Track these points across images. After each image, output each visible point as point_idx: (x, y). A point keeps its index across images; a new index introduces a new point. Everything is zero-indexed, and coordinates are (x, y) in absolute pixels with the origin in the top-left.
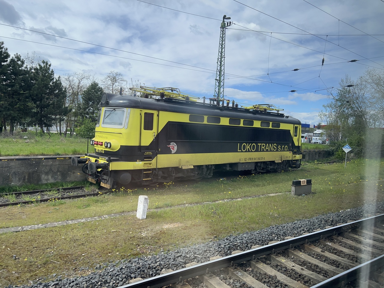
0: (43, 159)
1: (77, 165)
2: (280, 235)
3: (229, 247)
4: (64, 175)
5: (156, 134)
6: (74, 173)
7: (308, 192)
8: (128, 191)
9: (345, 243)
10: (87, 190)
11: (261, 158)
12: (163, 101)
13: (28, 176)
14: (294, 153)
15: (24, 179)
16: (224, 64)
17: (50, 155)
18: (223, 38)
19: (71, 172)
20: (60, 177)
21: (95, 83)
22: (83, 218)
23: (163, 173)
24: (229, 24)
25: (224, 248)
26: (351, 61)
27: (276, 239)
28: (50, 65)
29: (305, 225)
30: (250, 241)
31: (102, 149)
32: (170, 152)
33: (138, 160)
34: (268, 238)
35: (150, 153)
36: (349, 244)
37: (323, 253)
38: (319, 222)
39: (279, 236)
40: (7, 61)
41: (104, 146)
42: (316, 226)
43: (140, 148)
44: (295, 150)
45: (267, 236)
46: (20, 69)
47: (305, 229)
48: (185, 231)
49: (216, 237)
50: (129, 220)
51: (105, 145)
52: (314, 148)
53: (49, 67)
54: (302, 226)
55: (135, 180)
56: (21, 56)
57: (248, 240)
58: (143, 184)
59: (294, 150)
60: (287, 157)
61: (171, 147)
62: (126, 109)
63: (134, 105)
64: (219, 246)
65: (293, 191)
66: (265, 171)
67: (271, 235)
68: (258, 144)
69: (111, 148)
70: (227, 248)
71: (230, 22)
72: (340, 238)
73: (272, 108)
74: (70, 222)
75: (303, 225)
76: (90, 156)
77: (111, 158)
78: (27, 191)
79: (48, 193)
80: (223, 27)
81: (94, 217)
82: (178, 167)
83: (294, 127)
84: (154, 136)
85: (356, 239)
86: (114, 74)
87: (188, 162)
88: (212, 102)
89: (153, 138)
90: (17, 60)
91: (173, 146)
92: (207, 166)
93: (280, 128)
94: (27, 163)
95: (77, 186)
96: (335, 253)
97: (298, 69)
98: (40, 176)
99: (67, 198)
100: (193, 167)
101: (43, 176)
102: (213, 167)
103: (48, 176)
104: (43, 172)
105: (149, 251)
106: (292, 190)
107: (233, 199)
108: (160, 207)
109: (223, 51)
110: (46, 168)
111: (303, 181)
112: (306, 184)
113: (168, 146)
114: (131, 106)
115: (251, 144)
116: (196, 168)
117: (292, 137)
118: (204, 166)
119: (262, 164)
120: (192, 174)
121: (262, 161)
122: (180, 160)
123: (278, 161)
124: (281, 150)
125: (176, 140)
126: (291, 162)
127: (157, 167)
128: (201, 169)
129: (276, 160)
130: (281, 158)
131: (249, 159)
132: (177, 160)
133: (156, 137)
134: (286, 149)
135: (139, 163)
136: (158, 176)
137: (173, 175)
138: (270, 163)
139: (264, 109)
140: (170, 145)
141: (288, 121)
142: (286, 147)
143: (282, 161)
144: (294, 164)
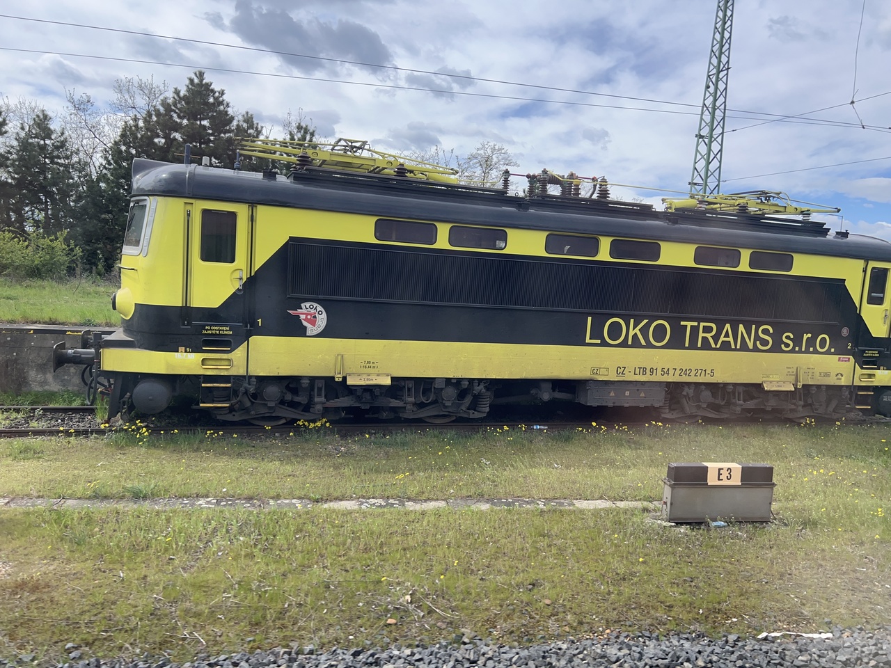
0: (32, 332)
5: (245, 275)
14: (864, 362)
18: (725, 13)
20: (75, 381)
32: (299, 331)
33: (182, 349)
56: (254, 118)
59: (864, 351)
60: (827, 375)
61: (302, 317)
62: (148, 201)
68: (682, 323)
69: (117, 309)
82: (333, 377)
83: (865, 271)
84: (241, 279)
86: (488, 150)
87: (367, 365)
89: (238, 285)
90: (248, 126)
91: (311, 315)
92: (455, 383)
93: (794, 272)
98: (24, 373)
101: (32, 374)
103: (44, 373)
104: (30, 363)
107: (409, 499)
108: (106, 497)
109: (723, 51)
110: (38, 354)
111: (720, 470)
112: (736, 480)
113: (290, 312)
114: (159, 192)
115: (645, 321)
116: (411, 385)
117: (858, 305)
118: (437, 381)
119: (702, 391)
120: (395, 403)
121: (701, 381)
122: (340, 357)
123: (778, 386)
124: (797, 349)
125: (320, 297)
126: (847, 393)
127: (252, 372)
128: (433, 390)
129: (771, 382)
130: (794, 377)
131: (637, 372)
132: (327, 357)
133: (244, 285)
134: (822, 346)
135: (186, 356)
136: (265, 400)
137: (317, 399)
138: (744, 392)
139: (737, 208)
140: (299, 310)
141: (844, 249)
142: (824, 338)
143: (799, 387)
144: (861, 400)
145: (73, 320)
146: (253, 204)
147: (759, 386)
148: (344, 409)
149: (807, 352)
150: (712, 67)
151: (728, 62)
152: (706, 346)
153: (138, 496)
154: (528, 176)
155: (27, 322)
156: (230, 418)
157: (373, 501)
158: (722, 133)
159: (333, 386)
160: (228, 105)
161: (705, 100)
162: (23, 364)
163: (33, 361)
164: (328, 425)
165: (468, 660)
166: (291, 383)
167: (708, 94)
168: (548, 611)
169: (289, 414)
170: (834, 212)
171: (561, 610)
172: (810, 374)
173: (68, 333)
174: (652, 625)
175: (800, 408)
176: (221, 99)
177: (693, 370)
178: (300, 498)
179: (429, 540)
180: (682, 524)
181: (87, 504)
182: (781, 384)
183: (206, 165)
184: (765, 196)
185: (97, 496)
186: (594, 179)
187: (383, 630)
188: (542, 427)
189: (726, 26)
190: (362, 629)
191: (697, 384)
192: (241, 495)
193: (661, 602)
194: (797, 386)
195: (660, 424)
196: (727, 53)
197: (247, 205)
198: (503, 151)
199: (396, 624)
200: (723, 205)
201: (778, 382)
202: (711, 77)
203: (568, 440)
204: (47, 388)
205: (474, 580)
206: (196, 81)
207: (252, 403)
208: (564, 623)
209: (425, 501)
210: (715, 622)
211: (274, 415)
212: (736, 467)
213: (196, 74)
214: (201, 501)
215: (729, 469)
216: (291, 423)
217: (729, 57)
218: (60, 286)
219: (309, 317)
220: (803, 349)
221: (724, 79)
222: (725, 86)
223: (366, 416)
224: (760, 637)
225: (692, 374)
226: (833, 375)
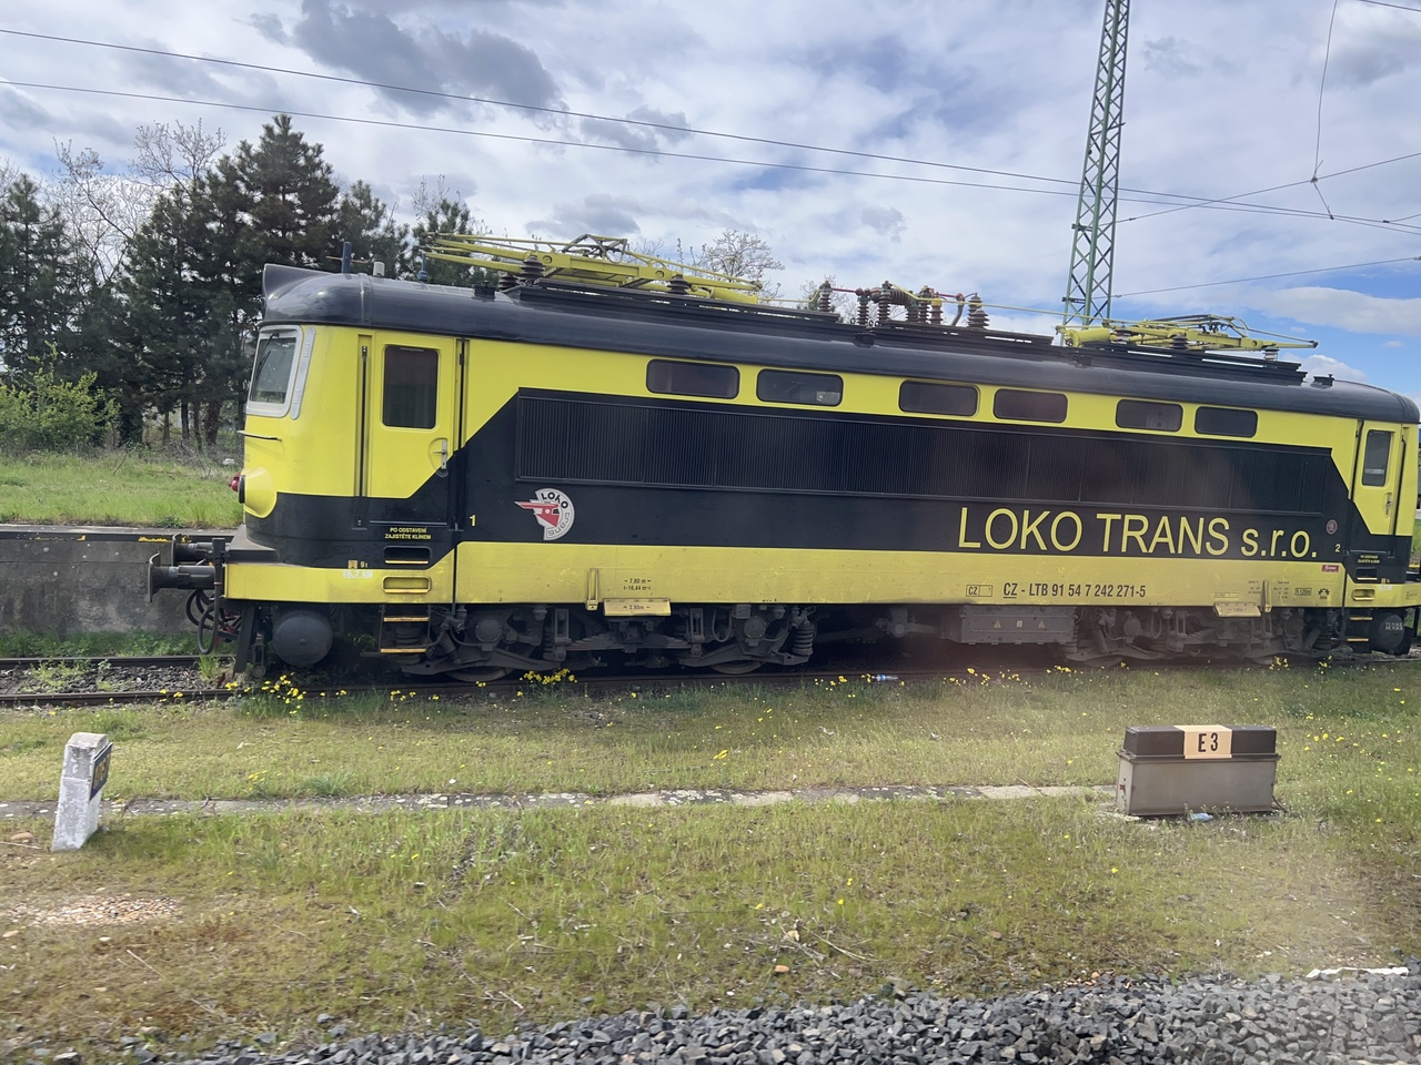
0: (83, 538)
5: (450, 448)
8: (290, 696)
10: (205, 674)
11: (1116, 590)
13: (23, 601)
14: (1358, 572)
15: (9, 611)
16: (1117, 154)
20: (154, 614)
28: (466, 217)
32: (536, 534)
33: (353, 563)
35: (421, 534)
40: (331, 209)
43: (361, 505)
44: (1370, 559)
46: (371, 233)
53: (463, 225)
56: (371, 191)
59: (1358, 556)
60: (1307, 592)
61: (538, 511)
62: (300, 333)
68: (1099, 516)
82: (581, 604)
83: (1359, 436)
84: (444, 453)
86: (735, 243)
87: (640, 584)
89: (440, 463)
90: (361, 204)
91: (550, 508)
92: (765, 610)
93: (1260, 437)
94: (18, 550)
98: (71, 604)
100: (666, 610)
101: (84, 604)
103: (103, 604)
104: (80, 588)
106: (1121, 782)
107: (736, 790)
108: (275, 796)
109: (1112, 98)
110: (93, 573)
111: (1201, 736)
112: (1225, 752)
113: (519, 504)
114: (320, 318)
115: (1046, 514)
116: (699, 614)
117: (1349, 487)
118: (738, 609)
119: (1127, 618)
120: (674, 643)
121: (1126, 604)
122: (593, 573)
123: (1238, 610)
124: (1264, 553)
125: (565, 480)
126: (1335, 619)
127: (460, 600)
128: (730, 622)
129: (1227, 604)
130: (1259, 595)
131: (1034, 591)
132: (574, 573)
133: (449, 462)
134: (1299, 550)
135: (360, 575)
136: (478, 641)
137: (558, 639)
138: (1187, 619)
139: (1171, 340)
140: (533, 502)
141: (1326, 404)
142: (1302, 537)
143: (1268, 610)
144: (1356, 629)
145: (145, 519)
146: (463, 337)
147: (1208, 611)
148: (596, 653)
149: (1278, 557)
150: (1095, 122)
151: (1120, 114)
152: (1134, 550)
153: (324, 793)
154: (858, 292)
155: (71, 523)
156: (422, 670)
157: (682, 793)
158: (1113, 223)
159: (581, 618)
160: (329, 170)
161: (1085, 172)
162: (68, 590)
163: (85, 586)
164: (571, 678)
165: (921, 1018)
166: (517, 614)
167: (1090, 163)
168: (1002, 948)
169: (511, 662)
170: (1309, 347)
171: (1019, 945)
172: (1283, 591)
173: (141, 539)
174: (1156, 964)
175: (1268, 643)
176: (317, 160)
177: (1115, 587)
178: (572, 791)
179: (793, 849)
180: (1151, 818)
181: (251, 807)
182: (1241, 606)
183: (379, 276)
184: (1209, 322)
185: (261, 795)
186: (959, 298)
187: (773, 981)
188: (889, 677)
189: (1116, 61)
190: (742, 981)
191: (1121, 609)
192: (482, 788)
193: (1158, 931)
194: (1264, 608)
195: (1067, 670)
196: (1118, 101)
197: (455, 339)
198: (759, 245)
199: (789, 972)
200: (1146, 337)
201: (1237, 603)
202: (1095, 137)
203: (935, 696)
204: (107, 627)
205: (878, 907)
206: (277, 130)
207: (457, 646)
208: (1030, 965)
209: (760, 792)
210: (1241, 957)
211: (488, 664)
212: (1224, 731)
213: (276, 120)
214: (424, 800)
215: (1214, 734)
216: (515, 676)
217: (1121, 108)
218: (89, 463)
219: (548, 511)
220: (1272, 554)
221: (1115, 141)
222: (1116, 151)
223: (627, 664)
224: (1311, 975)
225: (1114, 593)
226: (1315, 592)
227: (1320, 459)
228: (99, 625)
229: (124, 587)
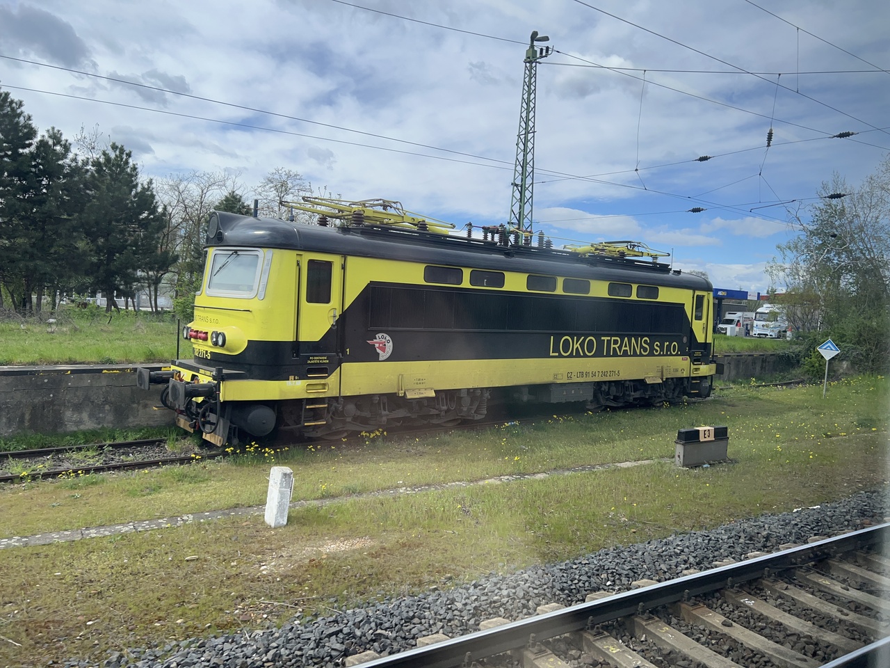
0: (69, 372)
1: (147, 388)
2: (620, 575)
3: (475, 608)
4: (121, 413)
5: (338, 313)
6: (145, 406)
7: (720, 460)
8: (265, 452)
9: (793, 599)
10: (171, 448)
11: (609, 373)
12: (359, 231)
13: (31, 414)
14: (695, 360)
15: (22, 421)
16: (533, 147)
17: (89, 363)
18: (530, 87)
19: (139, 403)
20: (110, 417)
21: (235, 194)
22: (128, 523)
23: (358, 407)
24: (544, 51)
25: (461, 611)
26: (837, 136)
27: (610, 585)
28: (129, 155)
29: (692, 549)
30: (536, 591)
31: (206, 349)
32: (374, 357)
33: (292, 377)
34: (587, 584)
35: (324, 360)
36: (802, 603)
37: (726, 630)
38: (731, 541)
39: (617, 576)
40: (30, 145)
41: (209, 343)
42: (722, 551)
43: (297, 346)
44: (698, 354)
45: (584, 578)
46: (60, 162)
47: (692, 559)
48: (374, 560)
49: (450, 578)
50: (243, 527)
51: (212, 338)
52: (749, 349)
53: (127, 160)
54: (682, 551)
55: (289, 426)
56: (61, 134)
57: (531, 589)
58: (306, 435)
59: (694, 353)
60: (677, 370)
61: (377, 345)
62: (261, 252)
63: (283, 241)
64: (449, 606)
65: (679, 456)
66: (620, 405)
67: (598, 575)
68: (603, 338)
69: (225, 346)
70: (469, 610)
71: (547, 48)
72: (780, 586)
73: (641, 249)
74: (93, 533)
75: (688, 547)
76: (181, 365)
77: (225, 371)
78: (25, 449)
79: (74, 457)
80: (532, 59)
81: (159, 518)
82: (396, 393)
83: (693, 298)
84: (335, 316)
85: (822, 589)
86: (283, 175)
87: (421, 381)
88: (489, 235)
89: (332, 322)
90: (54, 142)
91: (382, 343)
92: (472, 392)
93: (659, 299)
94: (28, 381)
95: (150, 439)
96: (760, 631)
97: (710, 158)
99: (115, 468)
100: (433, 395)
101: (68, 414)
102: (487, 395)
103: (80, 413)
104: (67, 404)
105: (265, 616)
106: (677, 454)
107: (524, 474)
108: (332, 496)
109: (530, 117)
110: (75, 394)
112: (712, 437)
113: (369, 342)
114: (275, 245)
115: (583, 338)
116: (444, 396)
117: (690, 321)
118: (462, 392)
119: (612, 387)
120: (433, 411)
121: (613, 380)
122: (400, 377)
123: (654, 380)
124: (662, 353)
125: (390, 328)
126: (686, 382)
127: (342, 394)
128: (456, 399)
129: (650, 378)
130: (661, 373)
131: (579, 375)
132: (392, 377)
133: (337, 321)
134: (674, 351)
135: (295, 383)
136: (345, 417)
137: (382, 413)
138: (634, 386)
140: (375, 340)
141: (680, 283)
142: (675, 345)
143: (664, 380)
144: (694, 387)
146: (345, 254)
147: (642, 382)
149: (667, 355)
150: (521, 129)
151: (534, 126)
152: (615, 355)
161: (517, 155)
162: (59, 405)
163: (69, 402)
164: (385, 433)
167: (519, 150)
172: (669, 371)
173: (104, 371)
175: (663, 395)
180: (693, 467)
181: (327, 502)
182: (655, 378)
188: (515, 423)
189: (531, 98)
191: (610, 382)
195: (591, 413)
196: (532, 120)
197: (341, 256)
199: (637, 531)
201: (653, 377)
202: (521, 137)
204: (82, 427)
207: (333, 420)
209: (534, 474)
212: (712, 429)
215: (709, 430)
217: (534, 123)
219: (381, 345)
220: (665, 353)
221: (532, 140)
225: (608, 375)
226: (680, 370)
227: (680, 307)
228: (77, 426)
229: (93, 402)
